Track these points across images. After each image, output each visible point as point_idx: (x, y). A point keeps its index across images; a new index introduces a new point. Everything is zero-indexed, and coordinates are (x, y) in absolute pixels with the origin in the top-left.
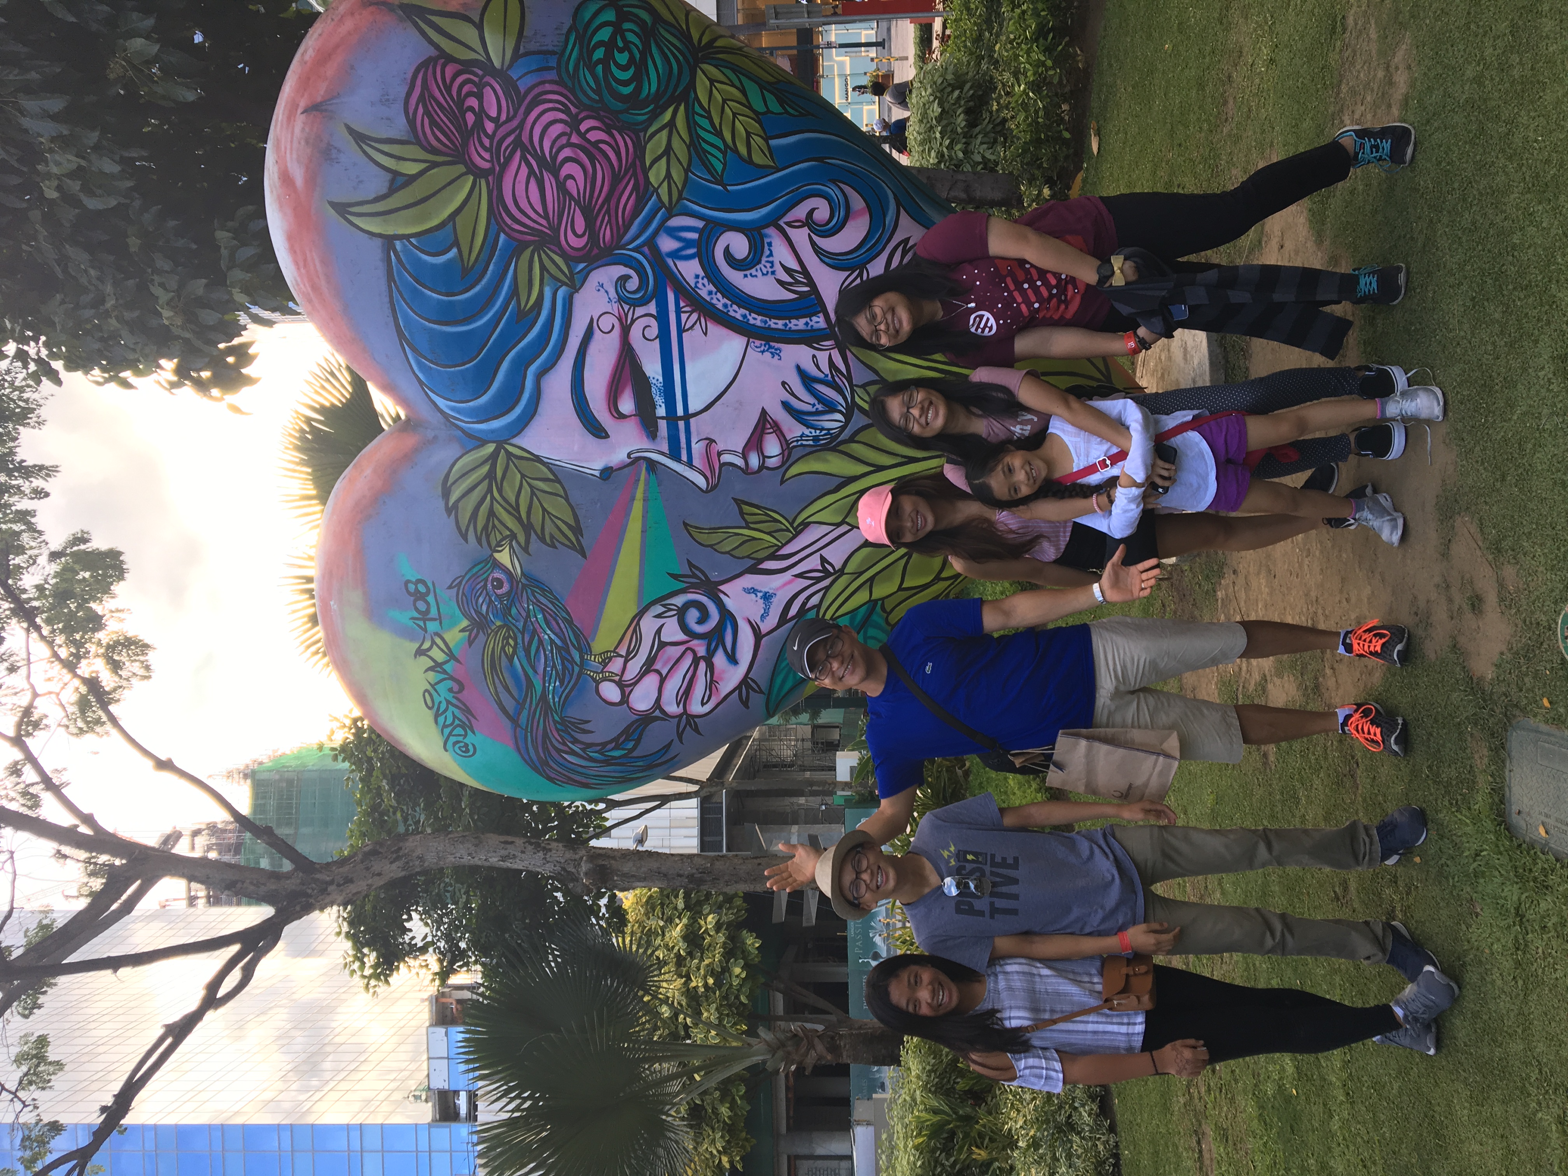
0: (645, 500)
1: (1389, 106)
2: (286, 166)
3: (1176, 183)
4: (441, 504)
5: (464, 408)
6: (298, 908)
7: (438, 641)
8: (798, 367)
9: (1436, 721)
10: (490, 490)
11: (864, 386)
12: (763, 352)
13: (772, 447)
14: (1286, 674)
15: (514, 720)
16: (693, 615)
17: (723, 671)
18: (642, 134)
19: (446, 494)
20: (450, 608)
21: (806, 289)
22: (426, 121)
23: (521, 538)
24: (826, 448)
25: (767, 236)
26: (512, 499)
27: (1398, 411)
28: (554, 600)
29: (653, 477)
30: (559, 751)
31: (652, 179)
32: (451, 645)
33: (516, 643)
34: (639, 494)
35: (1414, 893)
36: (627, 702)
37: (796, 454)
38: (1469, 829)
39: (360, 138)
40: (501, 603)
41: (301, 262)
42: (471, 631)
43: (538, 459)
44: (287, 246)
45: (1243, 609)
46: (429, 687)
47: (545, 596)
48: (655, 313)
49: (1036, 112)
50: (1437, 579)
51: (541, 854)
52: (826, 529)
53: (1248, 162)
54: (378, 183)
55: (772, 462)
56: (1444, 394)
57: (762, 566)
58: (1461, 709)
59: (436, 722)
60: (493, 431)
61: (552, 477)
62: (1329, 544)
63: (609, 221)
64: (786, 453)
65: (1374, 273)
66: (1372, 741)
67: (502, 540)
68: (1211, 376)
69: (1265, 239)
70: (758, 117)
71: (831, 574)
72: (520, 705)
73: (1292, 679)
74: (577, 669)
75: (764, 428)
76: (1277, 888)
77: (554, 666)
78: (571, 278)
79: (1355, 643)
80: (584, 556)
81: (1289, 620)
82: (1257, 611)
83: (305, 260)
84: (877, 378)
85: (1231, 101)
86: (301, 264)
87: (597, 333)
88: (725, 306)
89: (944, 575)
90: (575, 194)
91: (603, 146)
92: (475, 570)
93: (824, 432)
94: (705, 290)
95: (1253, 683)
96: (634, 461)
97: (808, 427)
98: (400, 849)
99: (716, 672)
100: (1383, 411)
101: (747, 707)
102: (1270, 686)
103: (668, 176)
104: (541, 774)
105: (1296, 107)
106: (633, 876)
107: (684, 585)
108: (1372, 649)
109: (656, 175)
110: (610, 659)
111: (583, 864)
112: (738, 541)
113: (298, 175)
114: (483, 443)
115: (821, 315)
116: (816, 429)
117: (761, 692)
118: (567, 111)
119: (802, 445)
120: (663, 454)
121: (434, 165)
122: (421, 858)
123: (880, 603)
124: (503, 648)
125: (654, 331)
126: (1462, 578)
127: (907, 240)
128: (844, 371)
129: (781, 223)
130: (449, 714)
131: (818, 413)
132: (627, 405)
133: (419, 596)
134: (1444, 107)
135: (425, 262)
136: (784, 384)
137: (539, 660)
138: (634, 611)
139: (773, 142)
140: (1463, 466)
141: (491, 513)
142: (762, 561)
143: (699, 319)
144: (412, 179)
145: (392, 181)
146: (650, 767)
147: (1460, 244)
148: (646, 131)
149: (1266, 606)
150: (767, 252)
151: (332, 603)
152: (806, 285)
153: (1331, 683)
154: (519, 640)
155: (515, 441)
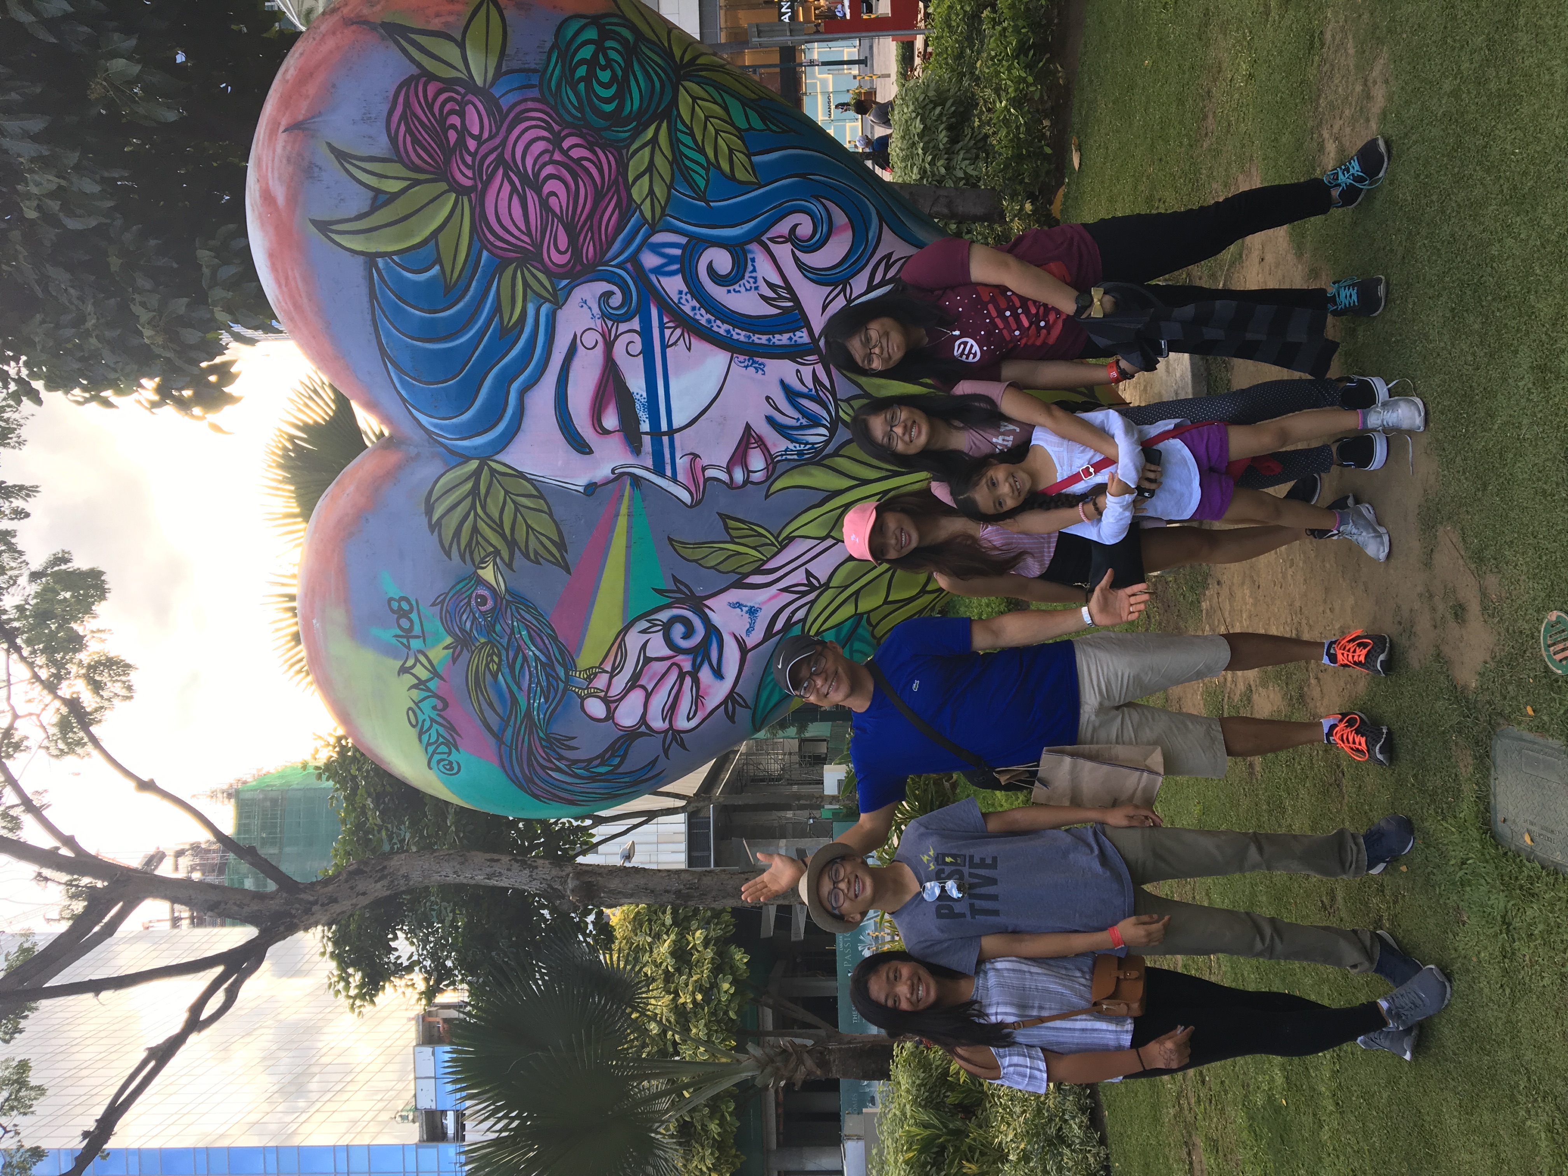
0: (630, 515)
1: (1368, 120)
2: (267, 184)
3: (1157, 197)
4: (424, 520)
5: (446, 425)
6: (282, 929)
7: (422, 659)
8: (782, 382)
9: (1421, 730)
10: (473, 507)
11: (847, 401)
12: (746, 367)
13: (757, 462)
14: (1271, 684)
15: (498, 737)
16: (678, 630)
17: (709, 686)
18: (624, 151)
19: (429, 510)
20: (434, 625)
21: (790, 304)
22: (408, 139)
23: (505, 554)
24: (811, 462)
25: (751, 252)
26: (496, 516)
27: (1379, 422)
28: (539, 616)
29: (637, 492)
30: (543, 767)
31: (635, 196)
32: (435, 663)
33: (500, 660)
34: (624, 510)
35: (1401, 902)
36: (613, 718)
37: (780, 468)
38: (1456, 838)
39: (341, 156)
40: (485, 619)
41: (282, 280)
42: (455, 648)
43: (521, 475)
44: (269, 264)
45: (1228, 620)
46: (413, 705)
47: (529, 612)
48: (638, 329)
49: (1018, 128)
50: (1420, 589)
51: (527, 872)
52: (811, 543)
53: (1228, 176)
54: (359, 201)
55: (756, 477)
56: (1425, 405)
57: (746, 581)
58: (1446, 717)
59: (420, 740)
60: (475, 448)
61: (535, 493)
62: (1313, 554)
63: (592, 238)
64: (771, 467)
65: (1354, 285)
66: (1358, 750)
67: (486, 557)
68: (1194, 387)
69: (1245, 252)
70: (740, 134)
71: (818, 588)
72: (505, 722)
73: (1277, 689)
74: (561, 685)
75: (748, 443)
76: (1264, 899)
77: (539, 683)
78: (555, 294)
79: (1339, 653)
80: (568, 571)
81: (1274, 631)
82: (1241, 622)
83: (287, 278)
84: (861, 392)
85: (1211, 116)
86: (283, 282)
87: (581, 348)
88: (709, 321)
89: (929, 588)
90: (558, 211)
91: (585, 163)
92: (458, 587)
93: (808, 446)
94: (689, 305)
95: (1238, 693)
96: (618, 477)
97: (792, 442)
98: (385, 868)
99: (702, 686)
100: (1365, 422)
101: (734, 722)
102: (1255, 697)
103: (651, 192)
104: (526, 792)
105: (1275, 121)
106: (620, 892)
107: (669, 600)
108: (1356, 658)
109: (638, 192)
110: (596, 674)
111: (569, 881)
112: (722, 556)
113: (280, 194)
114: (467, 459)
115: (804, 330)
116: (800, 443)
117: (747, 707)
118: (549, 129)
119: (786, 460)
120: (647, 469)
121: (417, 183)
122: (406, 877)
123: (865, 616)
124: (487, 665)
125: (637, 347)
126: (1445, 587)
127: (890, 255)
128: (828, 385)
129: (764, 238)
130: (433, 732)
131: (802, 427)
132: (611, 421)
133: (403, 614)
134: (1422, 120)
135: (408, 279)
136: (768, 398)
137: (524, 676)
138: (619, 626)
139: (756, 159)
140: (1444, 476)
141: (475, 530)
142: (747, 575)
143: (682, 334)
144: (393, 197)
145: (375, 199)
146: (635, 783)
147: (1440, 256)
148: (628, 147)
149: (1250, 617)
150: (750, 268)
151: (314, 621)
152: (789, 300)
153: (1316, 693)
154: (504, 658)
155: (497, 457)
